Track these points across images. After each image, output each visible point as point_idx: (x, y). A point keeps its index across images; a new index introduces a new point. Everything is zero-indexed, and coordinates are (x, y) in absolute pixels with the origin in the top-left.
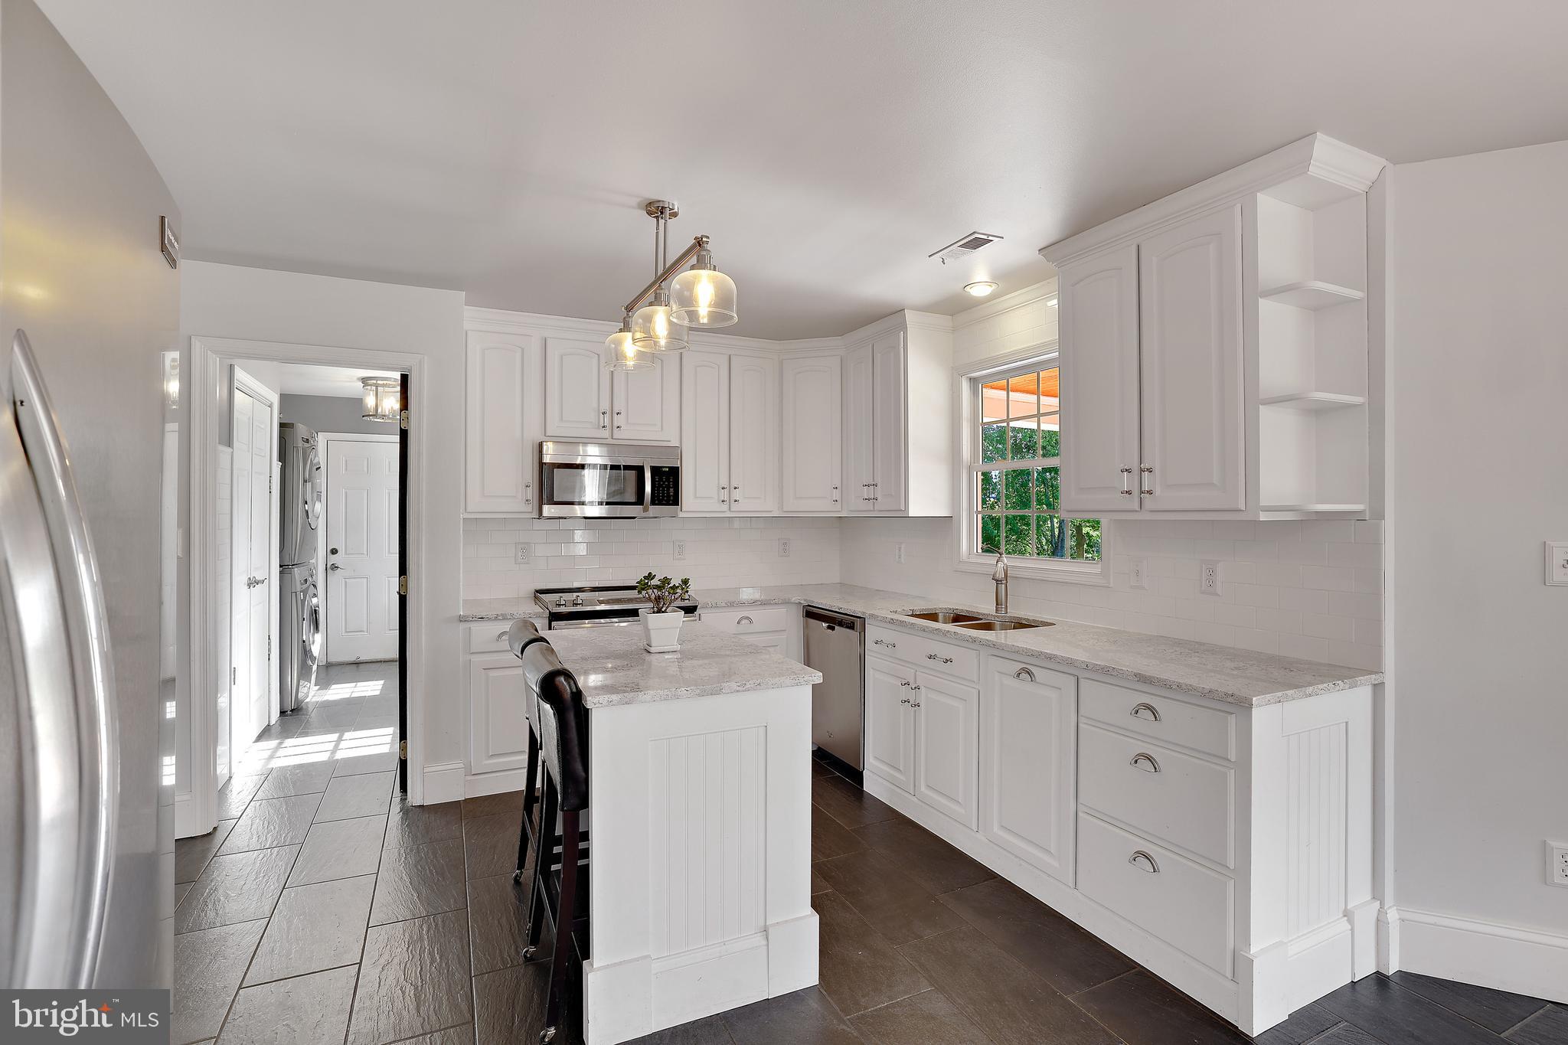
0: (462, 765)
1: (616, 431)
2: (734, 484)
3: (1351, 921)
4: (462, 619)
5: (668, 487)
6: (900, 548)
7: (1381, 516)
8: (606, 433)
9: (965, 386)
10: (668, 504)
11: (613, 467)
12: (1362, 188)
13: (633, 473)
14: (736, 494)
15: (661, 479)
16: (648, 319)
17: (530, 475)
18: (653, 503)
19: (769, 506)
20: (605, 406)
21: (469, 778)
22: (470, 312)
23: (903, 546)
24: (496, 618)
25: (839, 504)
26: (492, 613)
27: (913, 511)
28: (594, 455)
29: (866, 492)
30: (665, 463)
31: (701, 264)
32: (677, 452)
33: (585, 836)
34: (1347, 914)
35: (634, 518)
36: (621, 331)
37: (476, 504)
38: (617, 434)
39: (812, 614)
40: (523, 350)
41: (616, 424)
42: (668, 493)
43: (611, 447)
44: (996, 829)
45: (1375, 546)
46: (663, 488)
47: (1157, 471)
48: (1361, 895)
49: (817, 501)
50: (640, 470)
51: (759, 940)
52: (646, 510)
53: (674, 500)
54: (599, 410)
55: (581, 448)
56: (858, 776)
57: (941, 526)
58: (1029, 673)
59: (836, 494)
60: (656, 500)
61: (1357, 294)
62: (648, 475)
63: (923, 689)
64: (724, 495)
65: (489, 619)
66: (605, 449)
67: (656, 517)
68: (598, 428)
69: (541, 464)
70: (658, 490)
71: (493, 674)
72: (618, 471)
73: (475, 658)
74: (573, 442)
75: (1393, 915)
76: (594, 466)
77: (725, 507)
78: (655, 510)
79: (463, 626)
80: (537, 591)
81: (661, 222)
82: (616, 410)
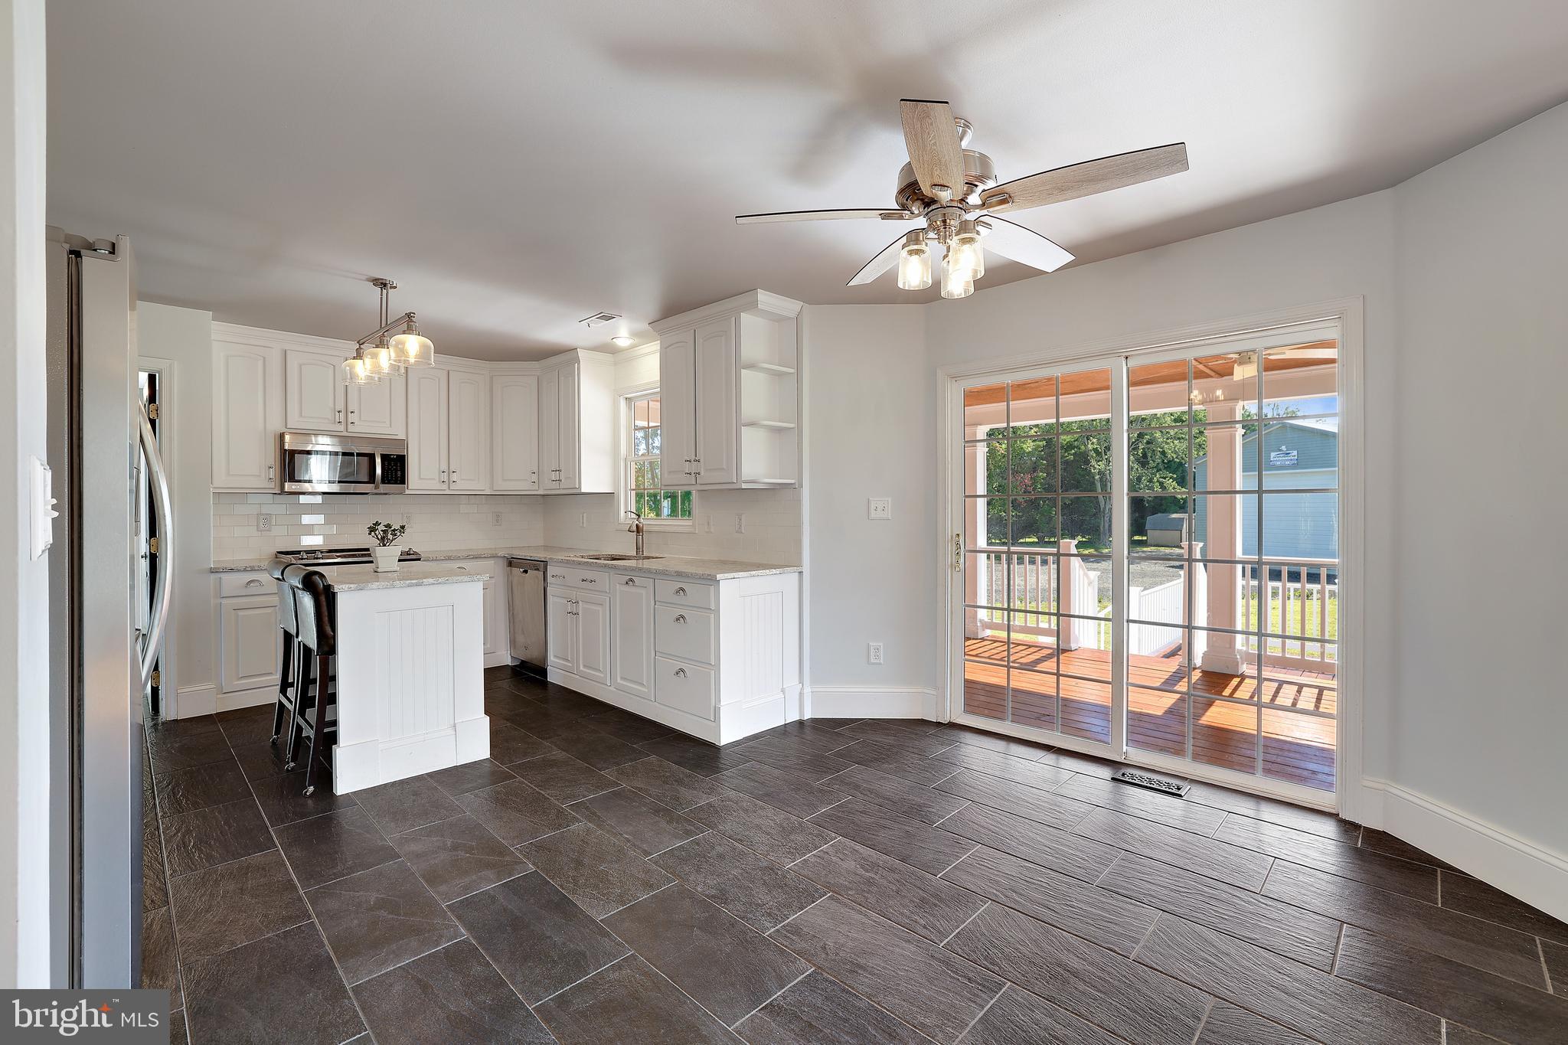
0: (213, 686)
1: (350, 426)
2: (452, 469)
3: (784, 694)
4: (213, 571)
5: (396, 470)
6: (583, 517)
7: (801, 486)
8: (342, 428)
9: (623, 404)
10: (396, 483)
11: (344, 454)
12: (793, 315)
13: (366, 459)
14: (454, 477)
15: (389, 464)
16: (374, 356)
17: (272, 457)
18: (383, 482)
19: (482, 486)
20: (341, 406)
21: (220, 696)
22: (215, 326)
23: (585, 515)
24: (245, 570)
25: (536, 485)
26: (242, 565)
27: (584, 490)
28: (325, 443)
29: (554, 476)
30: (394, 451)
31: (409, 330)
32: (403, 443)
33: (333, 678)
34: (783, 691)
35: (367, 494)
36: (354, 358)
37: (221, 481)
38: (351, 428)
39: (511, 562)
40: (264, 358)
41: (350, 421)
42: (396, 475)
43: (342, 439)
44: (619, 680)
45: (798, 501)
46: (392, 471)
47: (702, 461)
48: (792, 682)
49: (520, 483)
50: (371, 457)
51: (451, 732)
52: (377, 487)
53: (402, 480)
54: (335, 409)
55: (313, 438)
56: (543, 672)
57: (606, 499)
58: (631, 580)
59: (534, 478)
60: (385, 479)
61: (792, 371)
62: (378, 461)
63: (580, 602)
64: (445, 477)
65: (239, 571)
66: (336, 440)
67: (386, 494)
68: (335, 423)
69: (283, 451)
70: (388, 472)
71: (241, 613)
72: (352, 457)
73: (224, 601)
74: (306, 434)
75: (807, 690)
76: (323, 453)
77: (445, 486)
78: (383, 488)
79: (213, 576)
80: (278, 552)
81: (385, 291)
82: (350, 410)
